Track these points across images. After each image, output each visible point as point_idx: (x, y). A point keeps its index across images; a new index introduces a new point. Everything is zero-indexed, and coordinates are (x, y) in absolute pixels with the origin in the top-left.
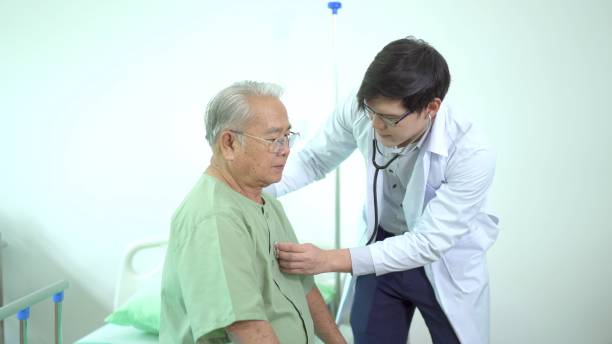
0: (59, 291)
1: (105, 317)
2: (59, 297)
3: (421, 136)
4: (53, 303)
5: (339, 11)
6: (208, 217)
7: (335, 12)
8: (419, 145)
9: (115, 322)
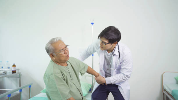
0: (30, 85)
1: (40, 91)
2: (30, 86)
3: (113, 50)
4: (29, 88)
5: (93, 25)
6: (52, 74)
7: (92, 25)
8: (113, 52)
9: (43, 92)
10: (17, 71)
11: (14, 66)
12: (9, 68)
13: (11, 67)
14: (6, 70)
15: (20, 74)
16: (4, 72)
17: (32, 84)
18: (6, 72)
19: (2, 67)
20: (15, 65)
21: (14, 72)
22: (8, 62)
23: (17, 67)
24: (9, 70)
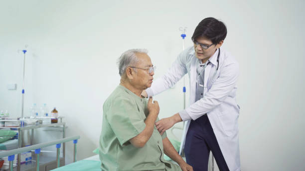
0: (75, 139)
2: (75, 141)
4: (73, 144)
5: (185, 37)
7: (183, 38)
10: (59, 120)
11: (55, 111)
12: (47, 115)
13: (50, 113)
14: (42, 117)
15: (64, 125)
16: (37, 122)
17: (79, 138)
18: (41, 121)
19: (37, 114)
20: (57, 109)
21: (54, 121)
22: (45, 105)
23: (59, 114)
24: (46, 117)
